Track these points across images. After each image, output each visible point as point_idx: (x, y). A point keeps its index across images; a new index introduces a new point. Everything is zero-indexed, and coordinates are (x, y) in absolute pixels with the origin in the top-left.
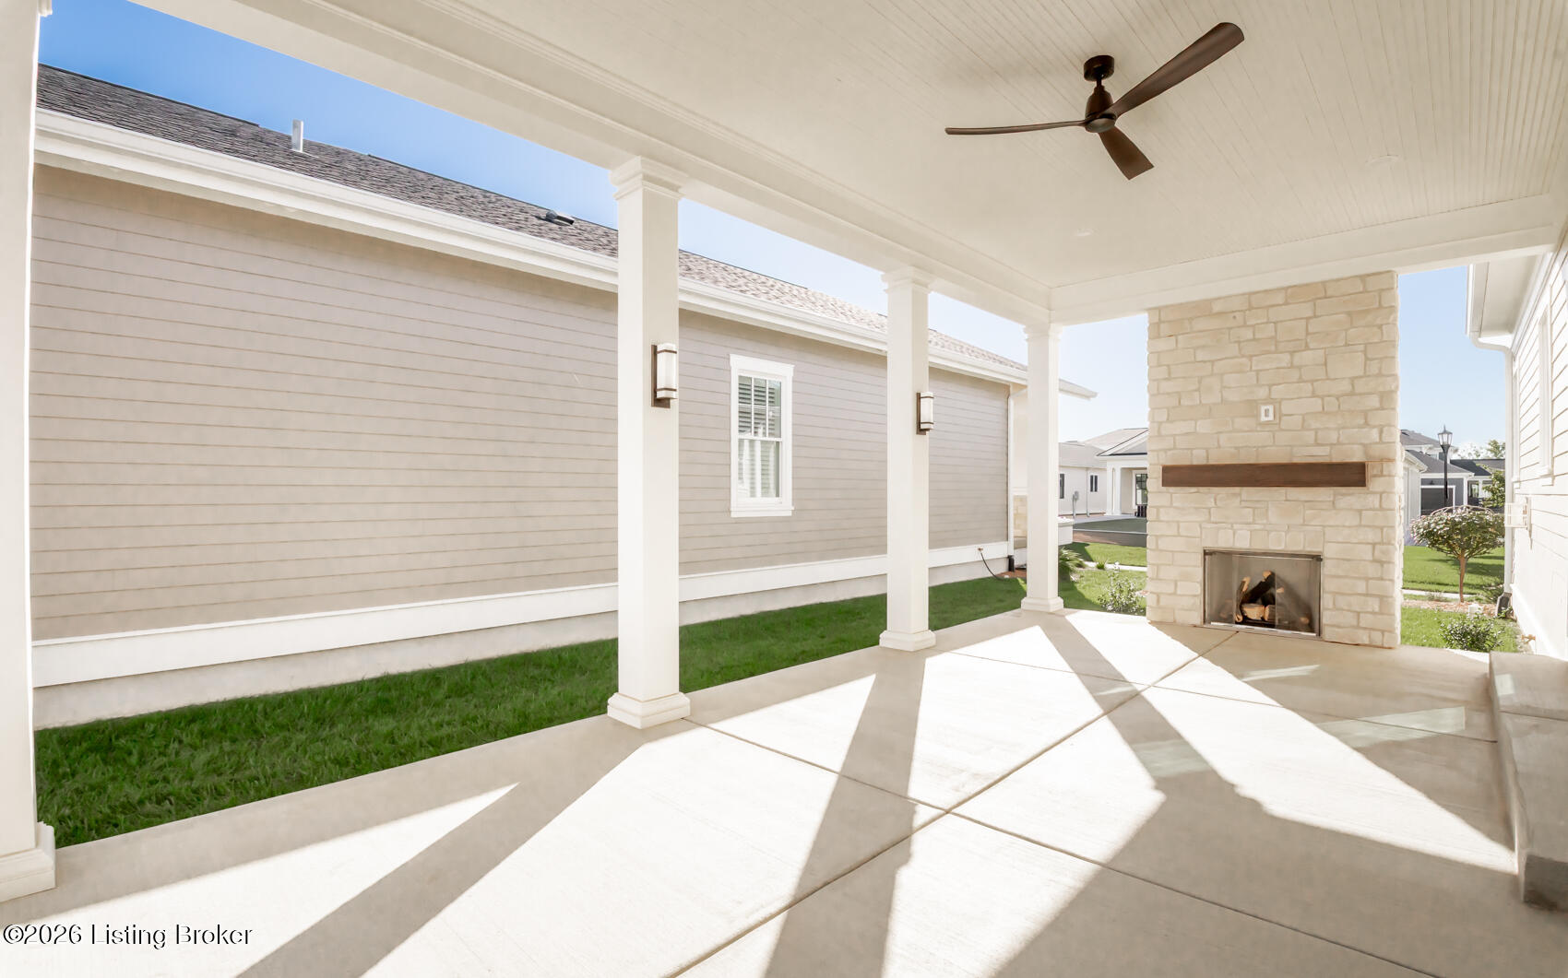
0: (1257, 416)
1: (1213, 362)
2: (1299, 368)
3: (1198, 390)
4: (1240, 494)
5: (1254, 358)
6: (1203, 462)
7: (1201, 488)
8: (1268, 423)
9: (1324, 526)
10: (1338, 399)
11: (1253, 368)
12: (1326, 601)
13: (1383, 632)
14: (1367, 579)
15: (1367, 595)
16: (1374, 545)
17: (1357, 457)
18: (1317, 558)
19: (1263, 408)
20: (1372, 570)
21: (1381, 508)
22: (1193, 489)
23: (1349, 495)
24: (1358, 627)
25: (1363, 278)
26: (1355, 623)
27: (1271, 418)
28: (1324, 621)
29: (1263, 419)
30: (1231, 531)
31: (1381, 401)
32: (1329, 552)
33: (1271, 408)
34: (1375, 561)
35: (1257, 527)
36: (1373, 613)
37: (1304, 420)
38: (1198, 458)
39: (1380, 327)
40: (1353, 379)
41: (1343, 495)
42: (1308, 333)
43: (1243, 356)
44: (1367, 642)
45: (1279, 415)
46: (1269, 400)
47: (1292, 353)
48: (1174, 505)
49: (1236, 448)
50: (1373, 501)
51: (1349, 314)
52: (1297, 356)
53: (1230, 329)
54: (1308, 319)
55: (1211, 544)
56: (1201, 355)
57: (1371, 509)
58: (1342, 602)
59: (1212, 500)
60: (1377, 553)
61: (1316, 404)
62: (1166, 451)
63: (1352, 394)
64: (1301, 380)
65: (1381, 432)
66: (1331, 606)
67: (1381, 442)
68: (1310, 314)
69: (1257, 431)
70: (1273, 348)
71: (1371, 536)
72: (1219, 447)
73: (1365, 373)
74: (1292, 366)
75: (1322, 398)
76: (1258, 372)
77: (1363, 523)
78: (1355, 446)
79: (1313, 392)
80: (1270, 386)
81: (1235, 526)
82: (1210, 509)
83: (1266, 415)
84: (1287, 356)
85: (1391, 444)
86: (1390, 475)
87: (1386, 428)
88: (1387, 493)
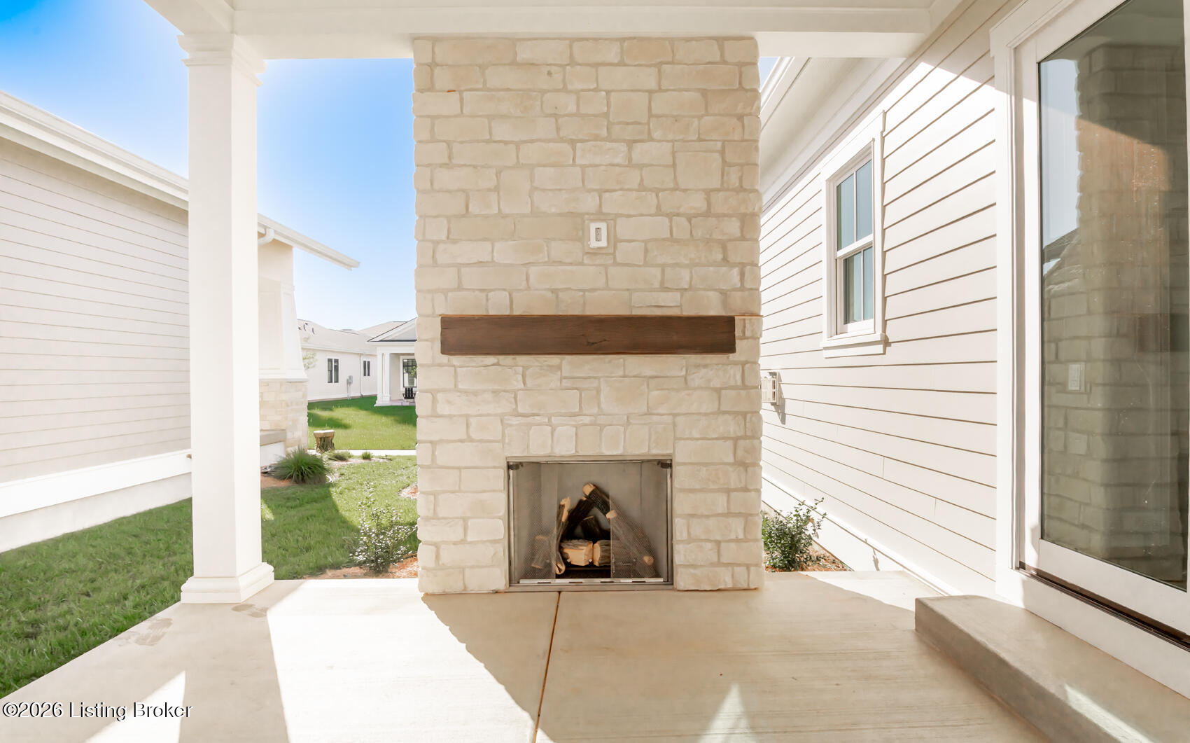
0: (582, 238)
1: (518, 145)
2: (641, 167)
3: (497, 189)
4: (559, 368)
5: (579, 145)
6: (505, 312)
7: (501, 358)
8: (596, 252)
9: (675, 415)
10: (689, 221)
11: (578, 161)
12: (680, 529)
13: (748, 567)
14: (728, 491)
15: (728, 514)
16: (736, 440)
17: (713, 308)
18: (666, 464)
19: (593, 226)
20: (734, 479)
21: (745, 386)
22: (491, 359)
23: (705, 366)
24: (719, 564)
25: (720, 41)
26: (715, 559)
27: (603, 243)
28: (678, 559)
29: (594, 244)
30: (549, 428)
32: (679, 457)
33: (603, 226)
35: (587, 420)
36: (737, 540)
37: (646, 251)
38: (498, 305)
39: (740, 118)
40: (708, 193)
41: (697, 366)
42: (650, 115)
43: (562, 140)
44: (730, 585)
45: (614, 240)
46: (600, 215)
47: (631, 143)
48: (460, 386)
49: (554, 291)
50: (734, 374)
51: (704, 93)
52: (638, 148)
53: (543, 92)
54: (650, 92)
55: (517, 452)
56: (502, 131)
57: (732, 388)
58: (698, 529)
59: (520, 378)
60: (740, 453)
61: (660, 227)
62: (445, 292)
63: (707, 214)
64: (642, 187)
65: (742, 275)
66: (685, 536)
67: (742, 289)
68: (653, 85)
69: (582, 264)
70: (604, 133)
71: (731, 426)
72: (528, 288)
73: (722, 183)
74: (630, 164)
75: (670, 216)
77: (723, 408)
78: (711, 294)
79: (658, 207)
80: (601, 192)
81: (554, 420)
82: (515, 393)
83: (598, 240)
84: (623, 148)
85: (755, 292)
86: (756, 338)
87: (749, 267)
88: (751, 363)
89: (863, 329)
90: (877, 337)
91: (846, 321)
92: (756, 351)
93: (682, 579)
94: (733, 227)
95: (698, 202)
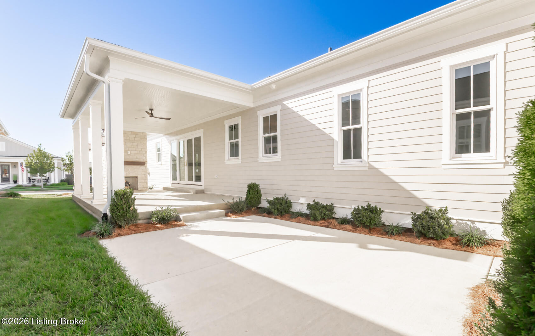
5: (126, 143)
8: (129, 154)
9: (138, 172)
13: (146, 188)
14: (144, 180)
15: (144, 182)
17: (142, 161)
18: (137, 177)
19: (128, 152)
23: (141, 167)
24: (143, 187)
25: (143, 133)
27: (129, 153)
28: (139, 187)
29: (128, 153)
31: (145, 152)
32: (139, 176)
34: (145, 177)
35: (128, 172)
36: (145, 185)
37: (134, 154)
40: (141, 149)
44: (144, 190)
45: (131, 153)
46: (129, 150)
47: (132, 143)
50: (145, 168)
51: (141, 138)
52: (133, 143)
58: (141, 184)
61: (136, 152)
63: (141, 151)
64: (134, 148)
66: (139, 185)
67: (145, 159)
68: (135, 137)
69: (127, 155)
70: (129, 141)
73: (143, 148)
74: (132, 145)
75: (137, 151)
76: (127, 145)
77: (143, 171)
78: (142, 159)
80: (129, 148)
84: (131, 143)
85: (147, 159)
86: (147, 164)
87: (146, 157)
88: (146, 167)
89: (160, 163)
90: (161, 164)
91: (158, 161)
92: (147, 165)
93: (139, 189)
94: (144, 152)
95: (140, 150)
